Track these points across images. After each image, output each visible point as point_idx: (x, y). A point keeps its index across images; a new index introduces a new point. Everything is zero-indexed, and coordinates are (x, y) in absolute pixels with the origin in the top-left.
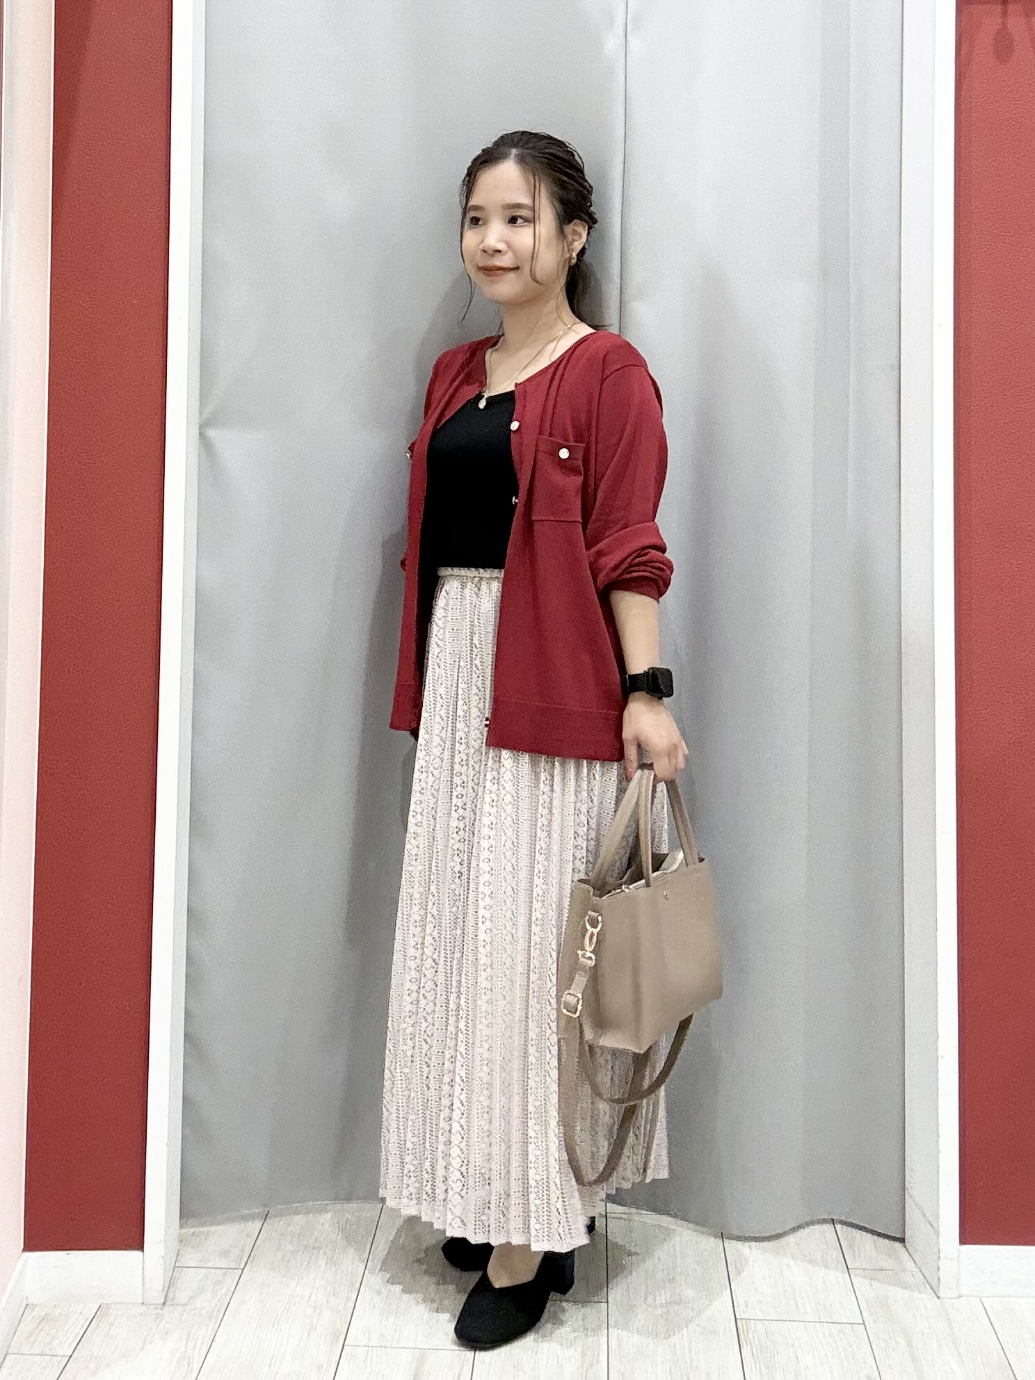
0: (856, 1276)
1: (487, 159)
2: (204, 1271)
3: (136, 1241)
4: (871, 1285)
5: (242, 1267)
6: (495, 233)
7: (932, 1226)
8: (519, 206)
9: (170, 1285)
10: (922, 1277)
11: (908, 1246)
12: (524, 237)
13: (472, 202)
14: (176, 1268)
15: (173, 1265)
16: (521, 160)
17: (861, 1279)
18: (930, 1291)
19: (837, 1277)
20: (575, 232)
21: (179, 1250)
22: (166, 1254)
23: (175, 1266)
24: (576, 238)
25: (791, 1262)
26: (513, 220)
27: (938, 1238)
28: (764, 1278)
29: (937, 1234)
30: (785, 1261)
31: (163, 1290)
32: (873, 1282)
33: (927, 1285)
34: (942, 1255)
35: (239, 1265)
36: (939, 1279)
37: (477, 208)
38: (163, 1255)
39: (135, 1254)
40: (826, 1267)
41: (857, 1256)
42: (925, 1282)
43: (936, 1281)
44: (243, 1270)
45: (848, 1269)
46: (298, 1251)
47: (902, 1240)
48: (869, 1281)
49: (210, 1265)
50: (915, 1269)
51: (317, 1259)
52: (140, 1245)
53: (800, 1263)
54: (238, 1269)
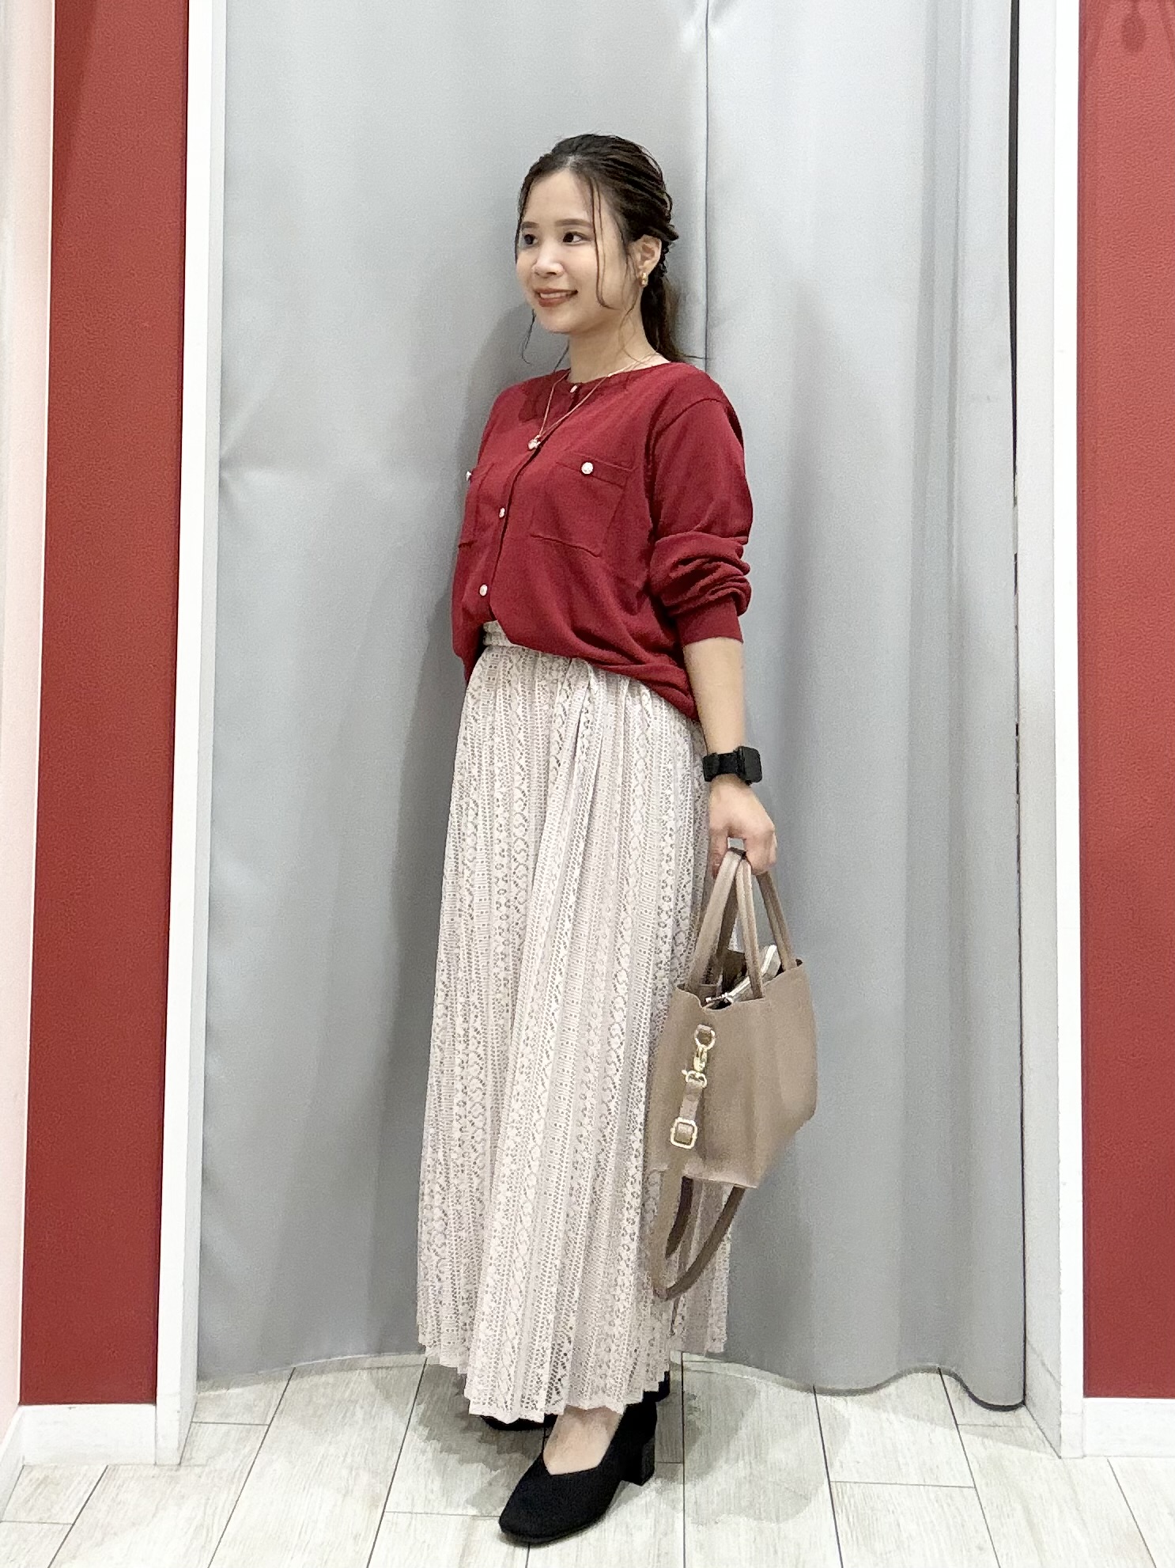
0: (967, 1433)
1: (542, 169)
2: (225, 1428)
3: (149, 1395)
4: (983, 1443)
5: (268, 1423)
6: (549, 255)
7: (1052, 1375)
8: (574, 222)
9: (186, 1443)
10: (1041, 1434)
12: (583, 256)
13: (526, 219)
14: (193, 1424)
15: (190, 1420)
16: (578, 169)
17: (972, 1437)
18: (1050, 1450)
19: (944, 1435)
20: (645, 249)
21: (196, 1403)
22: (181, 1407)
23: (192, 1422)
24: (648, 255)
25: (892, 1416)
26: (568, 238)
27: (1059, 1390)
28: (862, 1435)
29: (1058, 1384)
30: (884, 1416)
31: (178, 1449)
32: (985, 1440)
33: (1046, 1442)
34: (1063, 1410)
35: (265, 1420)
36: (1061, 1437)
37: (530, 225)
38: (179, 1409)
39: (146, 1409)
40: (932, 1421)
41: (966, 1409)
42: (1044, 1440)
43: (1058, 1438)
44: (269, 1426)
45: (957, 1425)
46: (332, 1405)
48: (980, 1438)
49: (232, 1420)
50: (1033, 1425)
51: (353, 1414)
52: (151, 1398)
53: (903, 1419)
54: (263, 1425)
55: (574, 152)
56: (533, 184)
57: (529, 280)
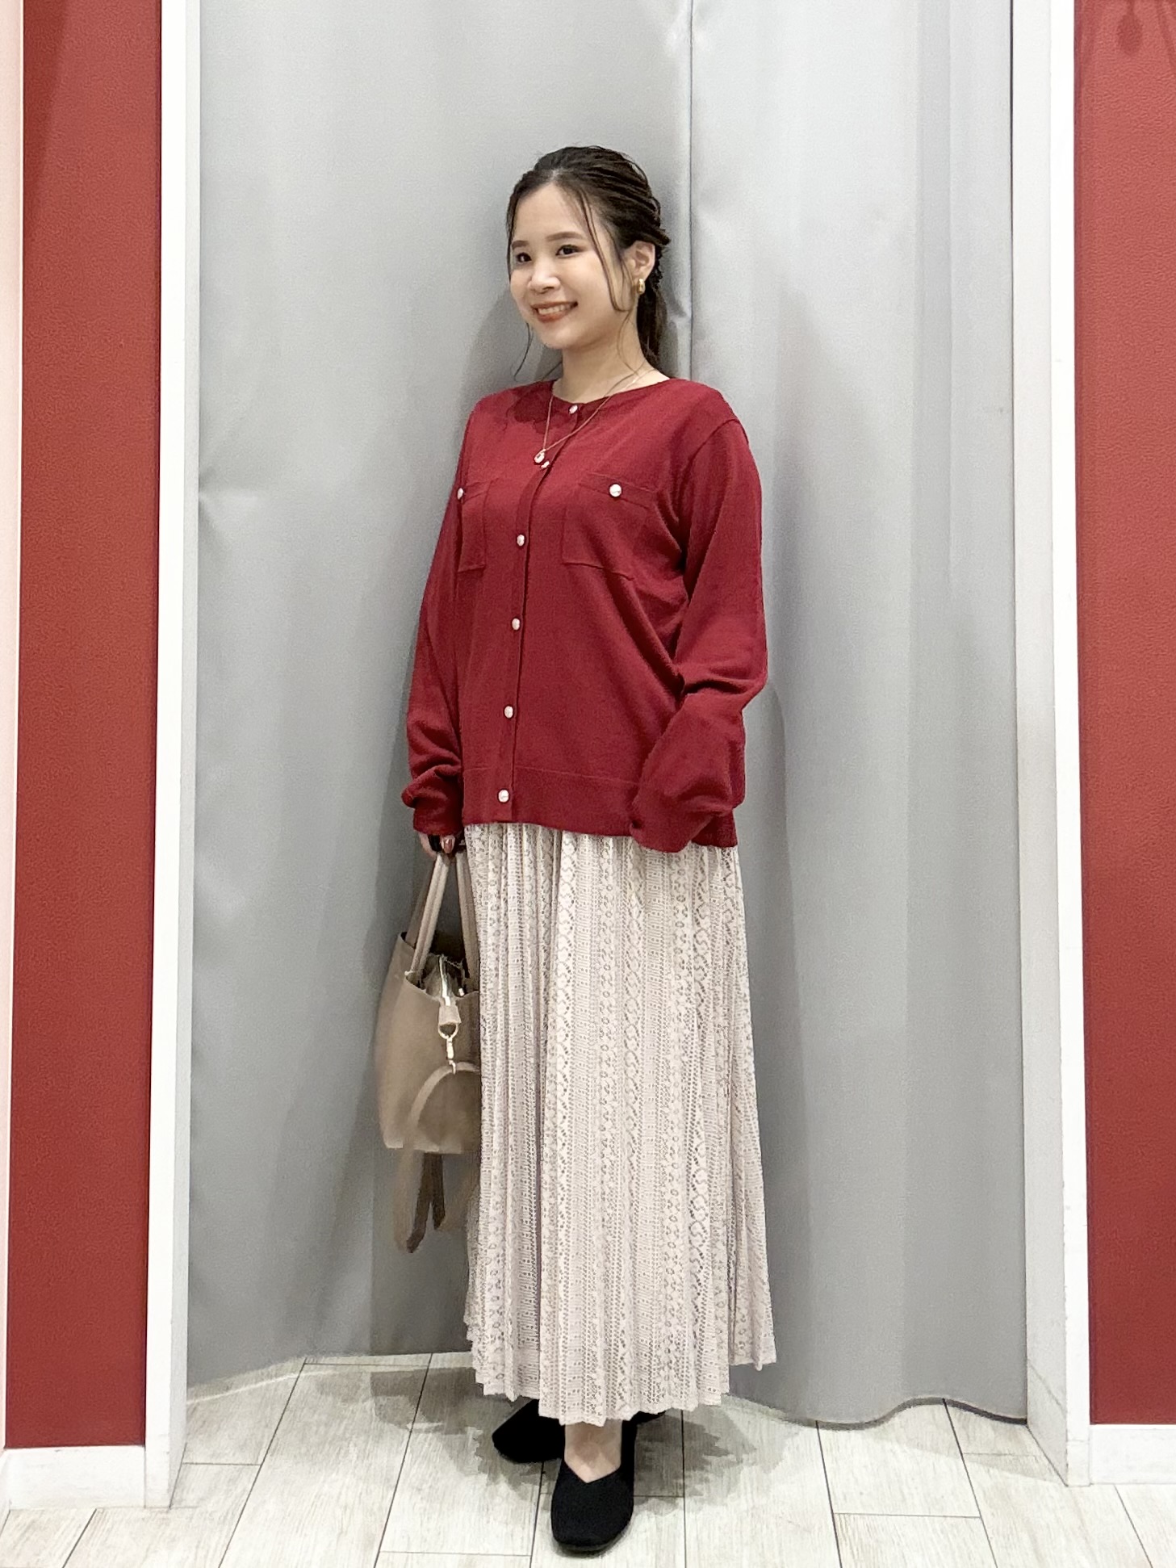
0: (970, 1461)
1: (527, 185)
2: (216, 1468)
3: (138, 1437)
4: (988, 1473)
5: (260, 1462)
6: (544, 271)
7: (1058, 1403)
9: (177, 1484)
10: (1047, 1462)
11: (1031, 1428)
13: (516, 238)
14: (182, 1464)
15: (179, 1461)
16: (563, 182)
17: (976, 1466)
18: (1055, 1478)
19: (948, 1464)
20: (640, 256)
21: (186, 1444)
22: (171, 1449)
23: (181, 1464)
24: (643, 262)
25: (896, 1447)
27: (1065, 1417)
28: (865, 1467)
29: (1064, 1411)
30: (888, 1446)
31: (168, 1490)
32: (990, 1469)
33: (1052, 1471)
34: (1070, 1437)
35: (257, 1460)
36: (1067, 1465)
37: (522, 243)
38: (168, 1450)
39: (134, 1450)
40: (937, 1451)
41: (971, 1438)
42: (1052, 1469)
43: (1064, 1465)
44: (261, 1466)
45: (962, 1454)
46: (325, 1443)
47: (1024, 1422)
48: (986, 1468)
49: (223, 1461)
50: (1039, 1453)
51: (347, 1452)
52: (141, 1440)
53: (906, 1448)
54: (256, 1465)
55: (557, 165)
56: (519, 202)
57: (525, 297)
